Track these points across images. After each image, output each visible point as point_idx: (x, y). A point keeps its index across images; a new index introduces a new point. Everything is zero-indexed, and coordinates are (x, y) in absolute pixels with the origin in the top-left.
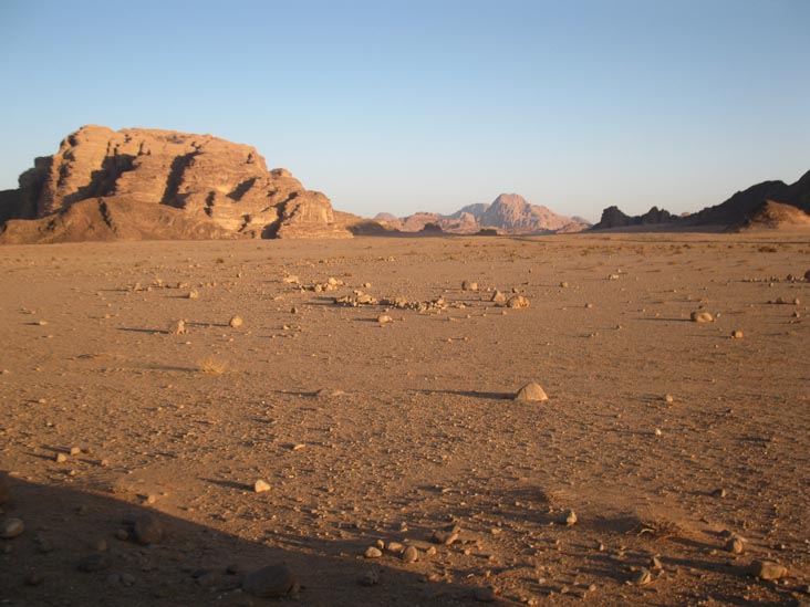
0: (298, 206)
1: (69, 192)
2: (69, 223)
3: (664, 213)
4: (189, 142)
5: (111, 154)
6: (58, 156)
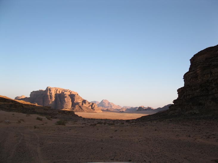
0: (94, 106)
4: (68, 91)
5: (56, 93)
6: (48, 93)
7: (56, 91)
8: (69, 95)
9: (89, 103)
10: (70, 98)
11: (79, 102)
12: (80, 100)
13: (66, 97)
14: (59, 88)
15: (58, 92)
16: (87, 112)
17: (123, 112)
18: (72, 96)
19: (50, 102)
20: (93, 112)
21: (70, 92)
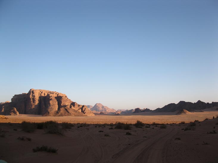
0: (85, 108)
1: (36, 104)
2: (61, 112)
3: (149, 109)
4: (55, 93)
5: (40, 96)
6: (31, 96)
7: (41, 94)
8: (56, 98)
9: (79, 106)
10: (56, 100)
11: (67, 104)
12: (69, 103)
13: (51, 99)
14: (44, 91)
15: (43, 95)
16: (75, 116)
17: (118, 114)
18: (59, 99)
19: (32, 106)
20: (83, 116)
21: (57, 94)
